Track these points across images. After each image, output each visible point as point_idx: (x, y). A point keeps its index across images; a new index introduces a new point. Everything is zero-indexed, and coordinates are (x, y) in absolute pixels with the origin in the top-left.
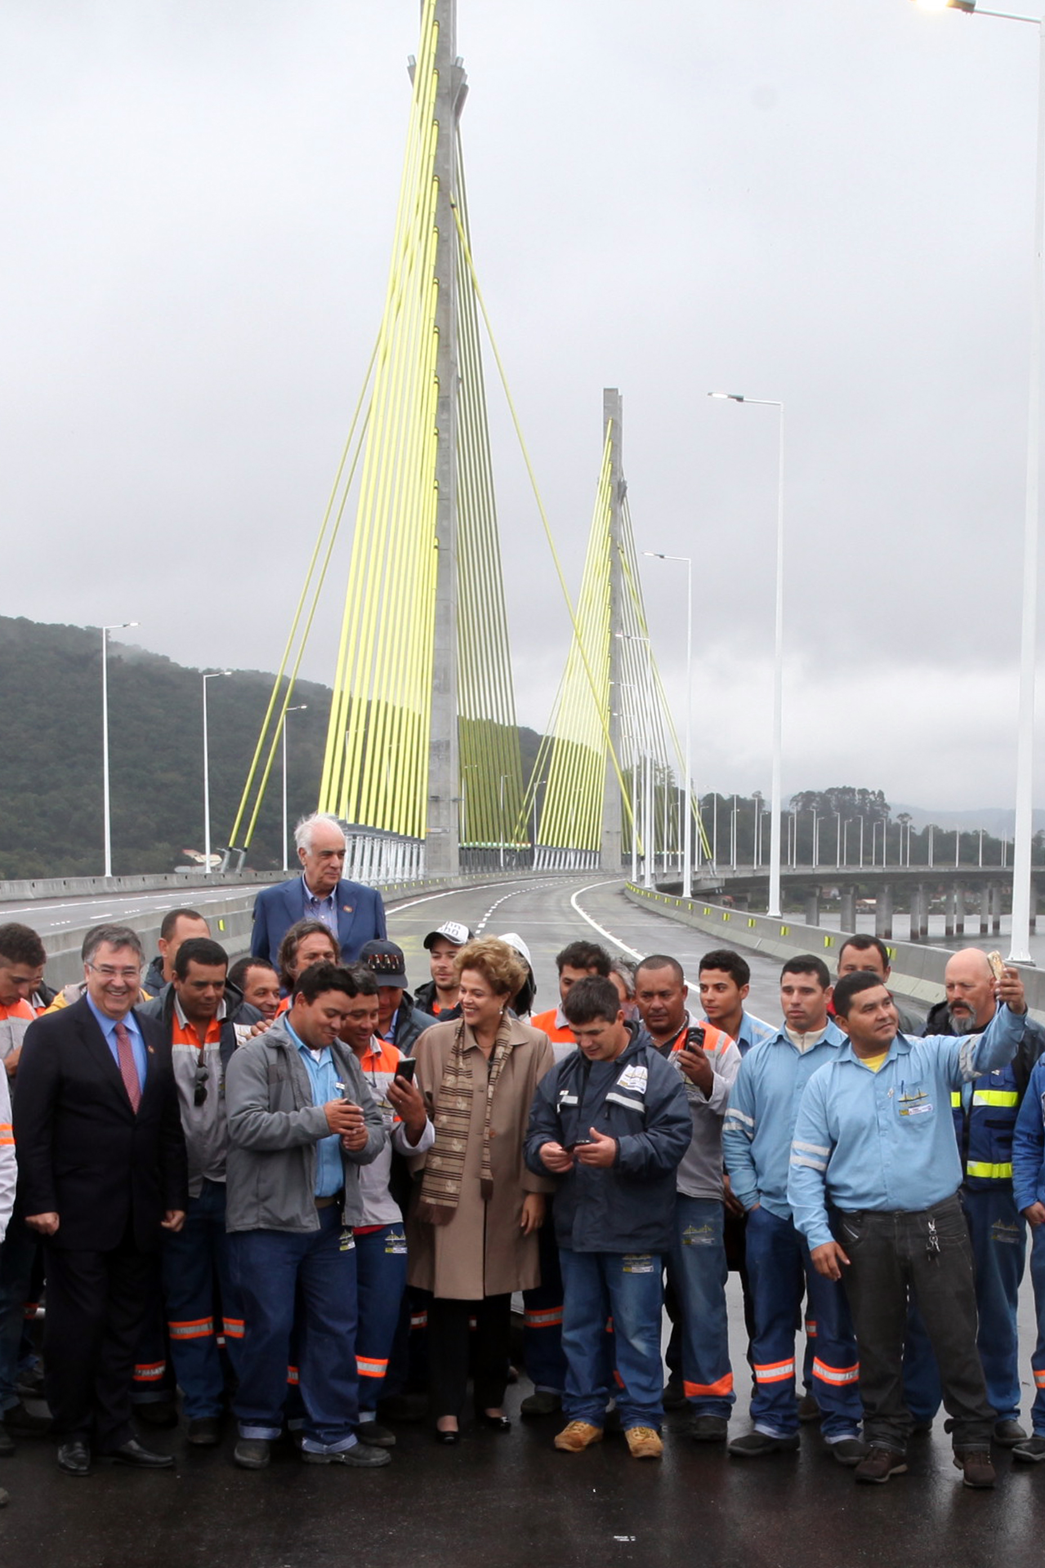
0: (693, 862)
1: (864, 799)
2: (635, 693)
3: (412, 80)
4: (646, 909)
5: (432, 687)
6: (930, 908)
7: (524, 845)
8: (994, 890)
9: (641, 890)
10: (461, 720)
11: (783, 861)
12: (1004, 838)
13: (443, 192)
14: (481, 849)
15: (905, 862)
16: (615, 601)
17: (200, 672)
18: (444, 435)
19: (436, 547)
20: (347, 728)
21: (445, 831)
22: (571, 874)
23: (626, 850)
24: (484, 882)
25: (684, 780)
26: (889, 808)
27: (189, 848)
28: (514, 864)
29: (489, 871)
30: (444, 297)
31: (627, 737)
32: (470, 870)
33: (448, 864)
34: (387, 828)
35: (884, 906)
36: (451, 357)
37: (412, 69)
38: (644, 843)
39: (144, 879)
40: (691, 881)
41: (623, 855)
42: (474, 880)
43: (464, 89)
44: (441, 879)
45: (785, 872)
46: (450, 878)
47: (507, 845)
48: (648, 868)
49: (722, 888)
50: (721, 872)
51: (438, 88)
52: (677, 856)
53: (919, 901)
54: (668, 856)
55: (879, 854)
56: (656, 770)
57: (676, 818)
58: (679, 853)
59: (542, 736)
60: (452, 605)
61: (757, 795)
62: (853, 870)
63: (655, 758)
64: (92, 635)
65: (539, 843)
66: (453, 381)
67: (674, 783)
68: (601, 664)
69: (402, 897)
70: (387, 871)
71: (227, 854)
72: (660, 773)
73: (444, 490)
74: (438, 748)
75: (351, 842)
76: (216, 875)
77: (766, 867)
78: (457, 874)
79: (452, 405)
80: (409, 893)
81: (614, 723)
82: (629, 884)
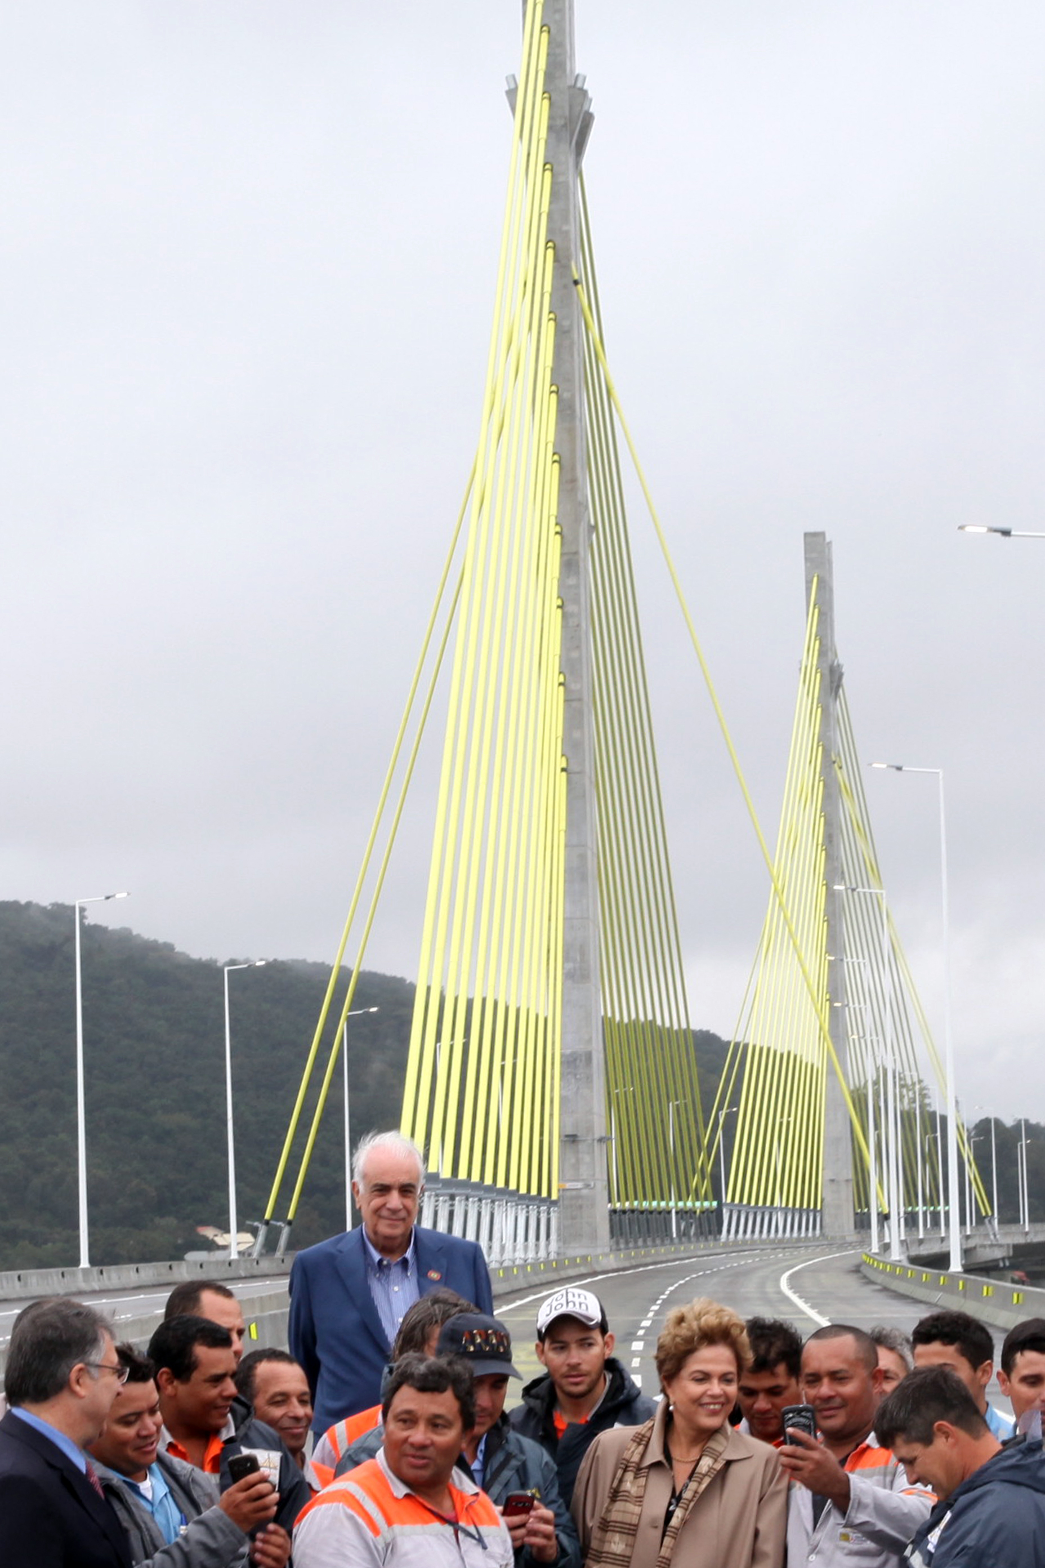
0: (963, 1222)
2: (867, 974)
3: (513, 109)
4: (894, 1291)
5: (563, 974)
7: (706, 1204)
9: (885, 1263)
10: (607, 1023)
13: (561, 264)
14: (642, 1212)
16: (830, 840)
17: (219, 964)
18: (571, 608)
19: (563, 770)
20: (438, 1039)
21: (587, 1186)
22: (780, 1244)
23: (860, 1207)
24: (649, 1260)
25: (946, 1098)
27: (205, 1223)
28: (693, 1231)
29: (655, 1246)
30: (566, 411)
31: (856, 1037)
32: (627, 1243)
33: (594, 1237)
34: (501, 1184)
36: (580, 497)
37: (511, 94)
38: (887, 1196)
39: (137, 1270)
40: (961, 1249)
41: (856, 1214)
42: (633, 1258)
43: (587, 120)
44: (584, 1258)
46: (597, 1256)
47: (681, 1204)
48: (896, 1232)
49: (1009, 1258)
50: (1006, 1234)
51: (551, 118)
52: (939, 1213)
54: (925, 1213)
56: (902, 1086)
57: (935, 1156)
58: (941, 1208)
59: (729, 1043)
60: (589, 853)
63: (899, 1069)
64: (62, 914)
65: (729, 1200)
66: (583, 529)
67: (929, 1105)
68: (817, 930)
69: (525, 1285)
70: (503, 1248)
71: (263, 1230)
72: (908, 1090)
73: (574, 687)
74: (574, 1064)
75: (447, 1204)
76: (245, 1261)
78: (607, 1250)
79: (581, 564)
80: (536, 1280)
81: (836, 1016)
82: (870, 1257)
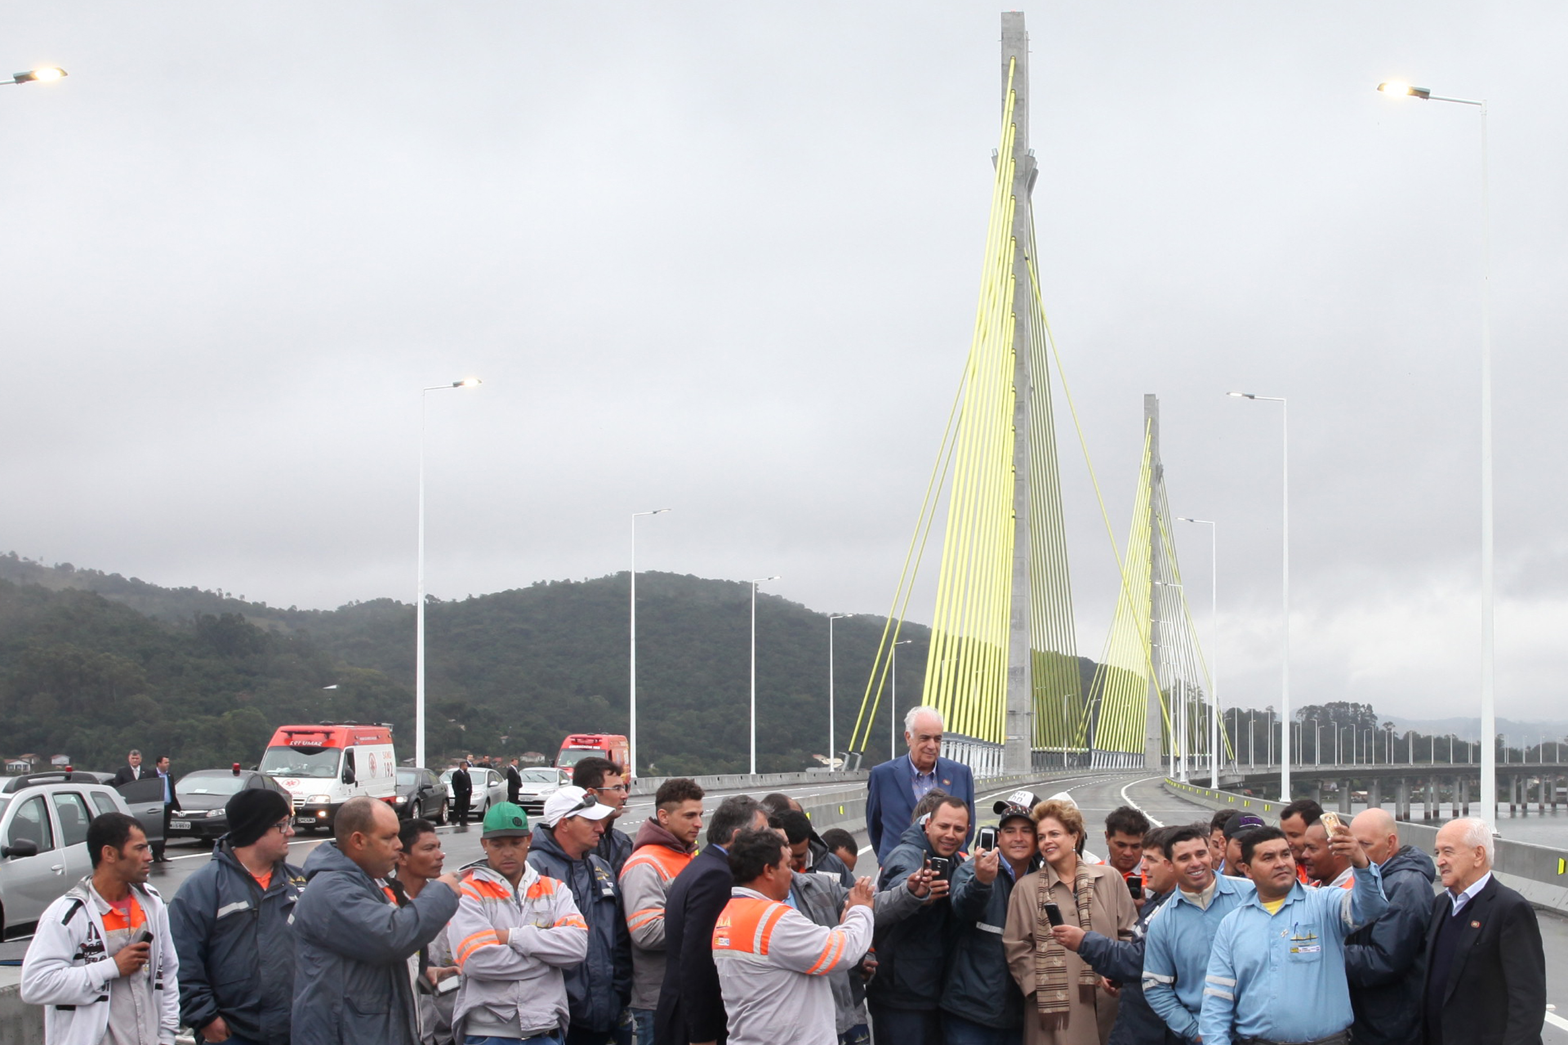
0: (1219, 763)
1: (1356, 711)
2: (1171, 630)
3: (995, 167)
4: (1182, 799)
5: (1010, 625)
6: (1411, 797)
7: (1083, 749)
8: (1463, 782)
9: (1177, 783)
10: (1033, 652)
11: (1292, 761)
12: (1471, 741)
13: (1019, 249)
14: (1049, 753)
15: (1390, 761)
16: (1154, 558)
17: (828, 616)
18: (1019, 431)
19: (1013, 517)
20: (943, 658)
21: (1020, 739)
22: (1122, 772)
23: (1165, 753)
24: (1052, 778)
25: (1212, 697)
26: (1376, 718)
27: (817, 753)
28: (1075, 764)
29: (1055, 771)
30: (1020, 327)
31: (1165, 663)
32: (1040, 769)
33: (1023, 765)
34: (974, 736)
35: (1373, 797)
36: (1026, 373)
37: (995, 159)
38: (1179, 747)
39: (781, 777)
40: (1218, 777)
41: (1162, 757)
42: (1044, 777)
43: (1035, 172)
44: (1017, 776)
45: (1294, 770)
46: (1024, 776)
47: (1069, 749)
48: (1183, 767)
49: (1243, 782)
50: (1242, 770)
51: (1015, 171)
52: (1206, 757)
53: (1402, 792)
54: (1199, 758)
55: (1369, 754)
56: (1189, 690)
57: (1205, 728)
58: (1207, 755)
59: (1097, 664)
60: (1026, 561)
61: (1270, 708)
62: (1348, 767)
63: (1187, 680)
65: (1095, 748)
66: (1027, 390)
67: (1203, 700)
68: (1145, 606)
69: (986, 790)
71: (847, 757)
72: (1192, 692)
73: (1019, 473)
74: (1014, 673)
75: (945, 746)
76: (838, 773)
77: (1278, 766)
78: (1030, 772)
79: (1026, 408)
80: (992, 788)
81: (1154, 651)
82: (1169, 780)
